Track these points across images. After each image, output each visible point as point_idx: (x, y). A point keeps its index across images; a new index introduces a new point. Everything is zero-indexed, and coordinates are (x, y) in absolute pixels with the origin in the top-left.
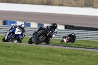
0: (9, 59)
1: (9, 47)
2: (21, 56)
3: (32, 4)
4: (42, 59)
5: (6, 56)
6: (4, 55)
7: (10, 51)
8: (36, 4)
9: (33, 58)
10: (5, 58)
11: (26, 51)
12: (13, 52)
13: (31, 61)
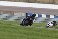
0: (29, 36)
1: (29, 29)
2: (36, 34)
3: (43, 3)
4: (48, 36)
5: (28, 34)
6: (26, 34)
7: (30, 32)
8: (46, 3)
9: (44, 36)
10: (26, 36)
11: (39, 32)
12: (31, 32)
13: (42, 38)
